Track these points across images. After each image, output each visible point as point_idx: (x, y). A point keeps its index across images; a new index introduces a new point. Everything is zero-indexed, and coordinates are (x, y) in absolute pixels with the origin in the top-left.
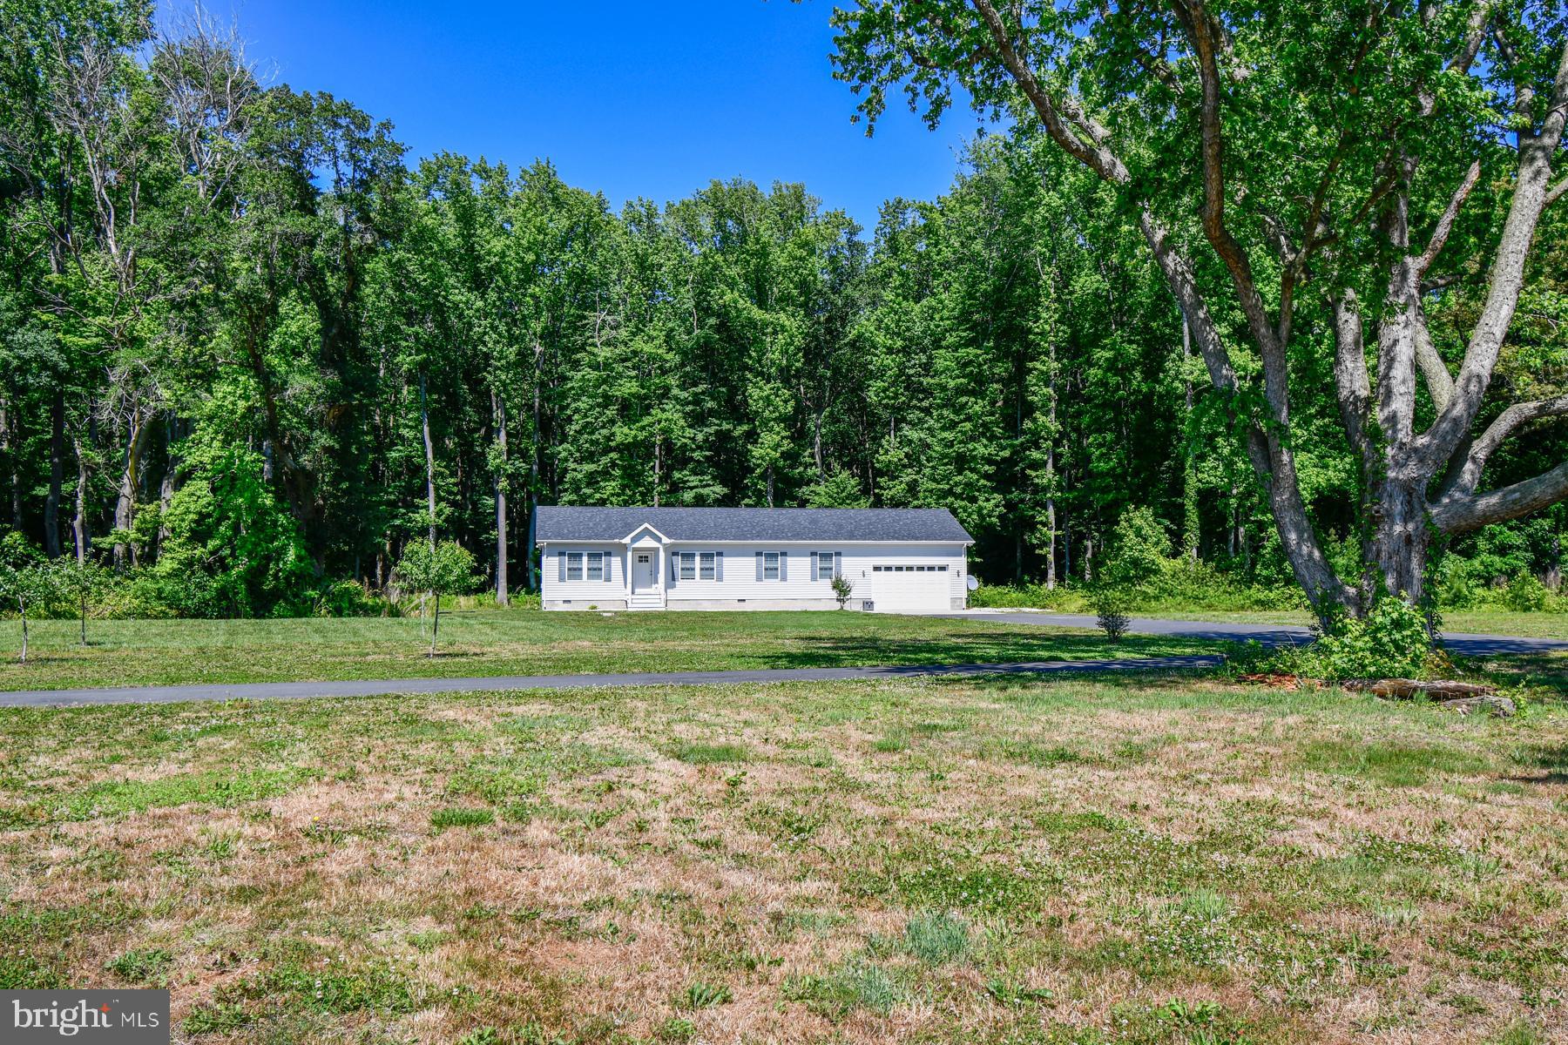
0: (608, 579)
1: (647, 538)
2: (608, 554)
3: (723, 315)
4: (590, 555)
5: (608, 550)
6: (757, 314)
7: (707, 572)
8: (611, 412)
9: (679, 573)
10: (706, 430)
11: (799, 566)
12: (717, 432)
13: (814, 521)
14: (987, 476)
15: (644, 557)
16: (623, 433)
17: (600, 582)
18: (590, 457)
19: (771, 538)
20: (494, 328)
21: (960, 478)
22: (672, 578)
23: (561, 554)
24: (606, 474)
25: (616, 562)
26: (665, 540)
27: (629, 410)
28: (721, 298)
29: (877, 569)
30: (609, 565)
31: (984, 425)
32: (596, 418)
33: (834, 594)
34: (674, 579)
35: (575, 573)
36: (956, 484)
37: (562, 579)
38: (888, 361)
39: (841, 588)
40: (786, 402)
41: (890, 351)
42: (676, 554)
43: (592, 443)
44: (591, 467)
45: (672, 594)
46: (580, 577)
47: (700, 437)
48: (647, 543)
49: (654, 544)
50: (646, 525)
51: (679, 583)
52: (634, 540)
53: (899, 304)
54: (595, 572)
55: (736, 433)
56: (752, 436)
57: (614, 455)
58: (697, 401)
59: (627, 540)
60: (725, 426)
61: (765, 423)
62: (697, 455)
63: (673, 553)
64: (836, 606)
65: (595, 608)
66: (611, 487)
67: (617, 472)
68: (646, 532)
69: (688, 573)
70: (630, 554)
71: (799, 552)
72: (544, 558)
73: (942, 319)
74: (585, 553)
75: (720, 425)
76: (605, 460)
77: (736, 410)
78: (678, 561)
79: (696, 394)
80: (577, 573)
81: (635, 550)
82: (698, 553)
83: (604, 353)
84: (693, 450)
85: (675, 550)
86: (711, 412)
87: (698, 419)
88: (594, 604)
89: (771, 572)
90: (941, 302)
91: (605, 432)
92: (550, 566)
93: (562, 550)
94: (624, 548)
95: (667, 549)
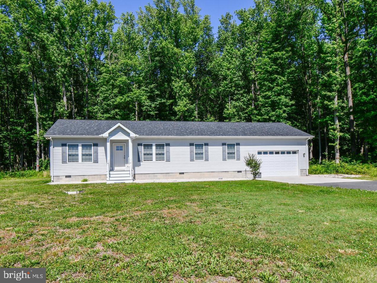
0: (96, 161)
1: (120, 133)
2: (96, 145)
4: (83, 146)
5: (95, 142)
6: (176, 50)
7: (160, 156)
8: (116, 91)
9: (142, 157)
10: (155, 103)
11: (215, 152)
12: (160, 103)
15: (119, 147)
17: (91, 163)
19: (198, 135)
21: (273, 113)
22: (138, 160)
23: (64, 145)
25: (101, 149)
26: (133, 135)
27: (122, 89)
28: (161, 44)
29: (260, 153)
30: (96, 152)
32: (109, 95)
33: (247, 169)
34: (139, 161)
35: (73, 158)
36: (273, 116)
37: (64, 162)
38: (228, 72)
40: (188, 89)
41: (229, 69)
42: (140, 145)
43: (108, 105)
45: (138, 170)
46: (77, 160)
47: (153, 105)
48: (120, 136)
49: (125, 137)
50: (119, 124)
51: (143, 163)
52: (111, 134)
53: (232, 50)
54: (87, 157)
55: (168, 104)
56: (175, 104)
57: (117, 110)
58: (152, 91)
59: (106, 135)
60: (163, 101)
61: (180, 97)
62: (152, 113)
63: (138, 144)
65: (86, 180)
68: (119, 129)
69: (148, 156)
70: (108, 144)
71: (215, 143)
72: (51, 148)
73: (250, 55)
74: (80, 144)
75: (161, 101)
78: (142, 149)
79: (151, 89)
80: (75, 157)
81: (112, 142)
82: (154, 144)
83: (112, 67)
84: (150, 111)
85: (140, 142)
86: (158, 95)
87: (152, 98)
88: (86, 178)
89: (199, 156)
90: (249, 48)
91: (112, 100)
92: (56, 153)
93: (64, 142)
94: (105, 140)
95: (134, 140)
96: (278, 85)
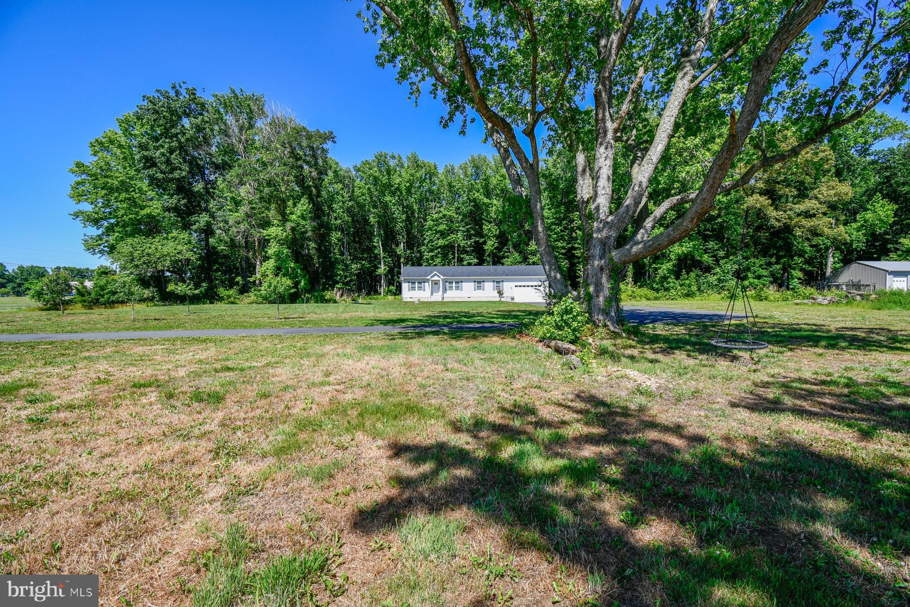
0: (424, 290)
1: (436, 276)
2: (424, 282)
3: (474, 200)
6: (486, 200)
7: (457, 288)
8: (438, 236)
9: (448, 288)
10: (471, 241)
11: (489, 286)
12: (475, 242)
13: (496, 270)
14: (562, 254)
15: (436, 283)
16: (441, 242)
17: (422, 291)
18: (431, 251)
20: (398, 209)
22: (445, 290)
23: (409, 282)
24: (436, 256)
25: (427, 284)
26: (442, 277)
27: (443, 234)
29: (516, 286)
30: (424, 286)
31: (562, 236)
32: (433, 238)
33: (498, 295)
35: (413, 289)
37: (409, 290)
39: (500, 293)
40: (496, 230)
42: (447, 282)
43: (432, 246)
44: (433, 254)
45: (445, 295)
46: (415, 290)
47: (469, 243)
48: (436, 278)
49: (438, 279)
50: (435, 272)
51: (447, 292)
52: (431, 277)
54: (420, 288)
55: (480, 242)
56: (485, 243)
57: (439, 250)
58: (468, 231)
59: (429, 277)
60: (477, 239)
61: (489, 237)
62: (468, 249)
63: (445, 281)
64: (498, 299)
65: (420, 300)
66: (438, 260)
67: (440, 255)
68: (435, 274)
69: (451, 288)
70: (430, 282)
71: (489, 281)
72: (403, 284)
74: (417, 282)
75: (475, 239)
76: (436, 251)
77: (480, 234)
78: (447, 285)
81: (432, 281)
82: (454, 282)
83: (435, 216)
86: (472, 235)
87: (468, 237)
88: (420, 298)
89: (479, 288)
91: (436, 242)
92: (405, 286)
94: (429, 280)
95: (443, 280)
96: (555, 233)
